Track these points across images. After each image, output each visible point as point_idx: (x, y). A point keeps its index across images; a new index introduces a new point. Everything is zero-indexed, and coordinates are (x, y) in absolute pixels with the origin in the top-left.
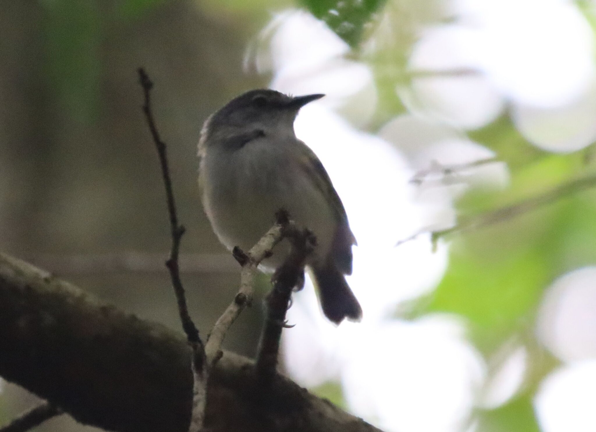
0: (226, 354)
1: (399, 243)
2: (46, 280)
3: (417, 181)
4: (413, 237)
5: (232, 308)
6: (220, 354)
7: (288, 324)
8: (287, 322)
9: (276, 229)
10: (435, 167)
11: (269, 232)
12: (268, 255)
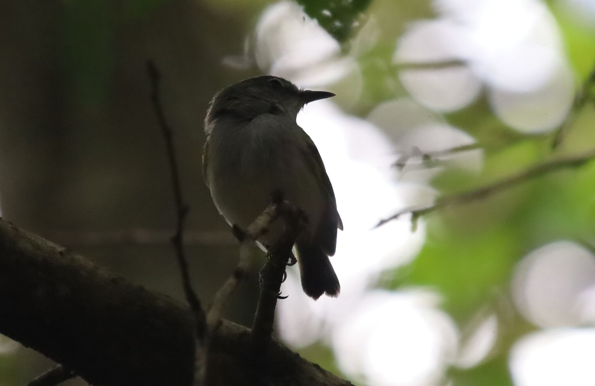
0: (226, 322)
1: (382, 222)
2: (61, 253)
3: (400, 165)
4: (395, 217)
5: (231, 280)
6: (220, 323)
7: (281, 295)
8: (280, 294)
9: (272, 208)
10: (416, 152)
11: (266, 211)
12: (264, 232)
